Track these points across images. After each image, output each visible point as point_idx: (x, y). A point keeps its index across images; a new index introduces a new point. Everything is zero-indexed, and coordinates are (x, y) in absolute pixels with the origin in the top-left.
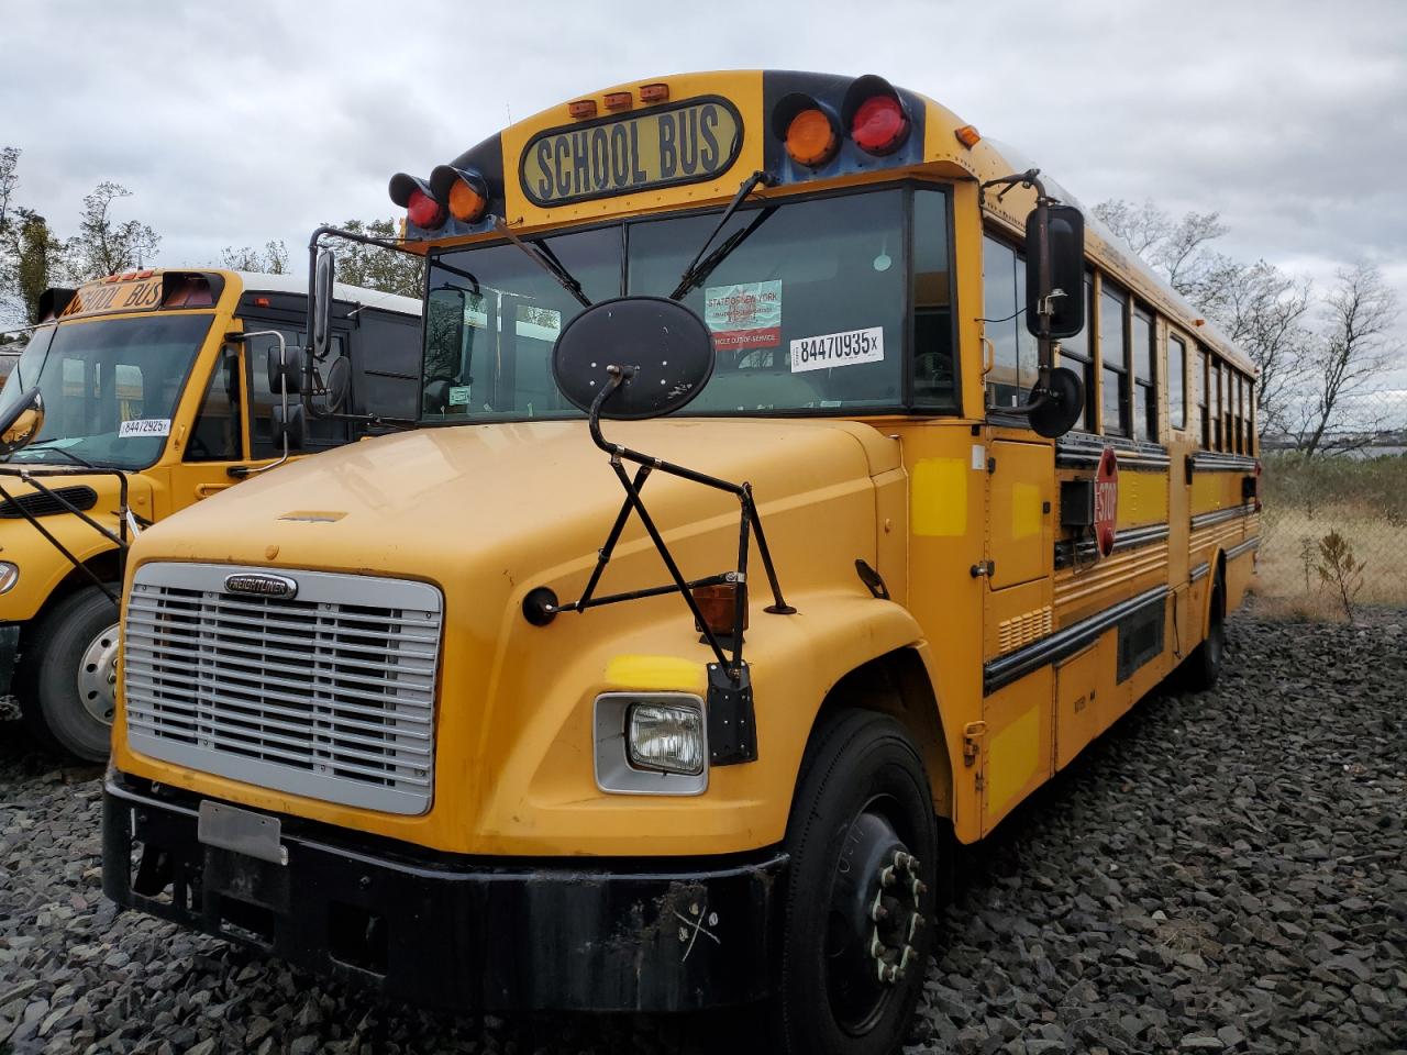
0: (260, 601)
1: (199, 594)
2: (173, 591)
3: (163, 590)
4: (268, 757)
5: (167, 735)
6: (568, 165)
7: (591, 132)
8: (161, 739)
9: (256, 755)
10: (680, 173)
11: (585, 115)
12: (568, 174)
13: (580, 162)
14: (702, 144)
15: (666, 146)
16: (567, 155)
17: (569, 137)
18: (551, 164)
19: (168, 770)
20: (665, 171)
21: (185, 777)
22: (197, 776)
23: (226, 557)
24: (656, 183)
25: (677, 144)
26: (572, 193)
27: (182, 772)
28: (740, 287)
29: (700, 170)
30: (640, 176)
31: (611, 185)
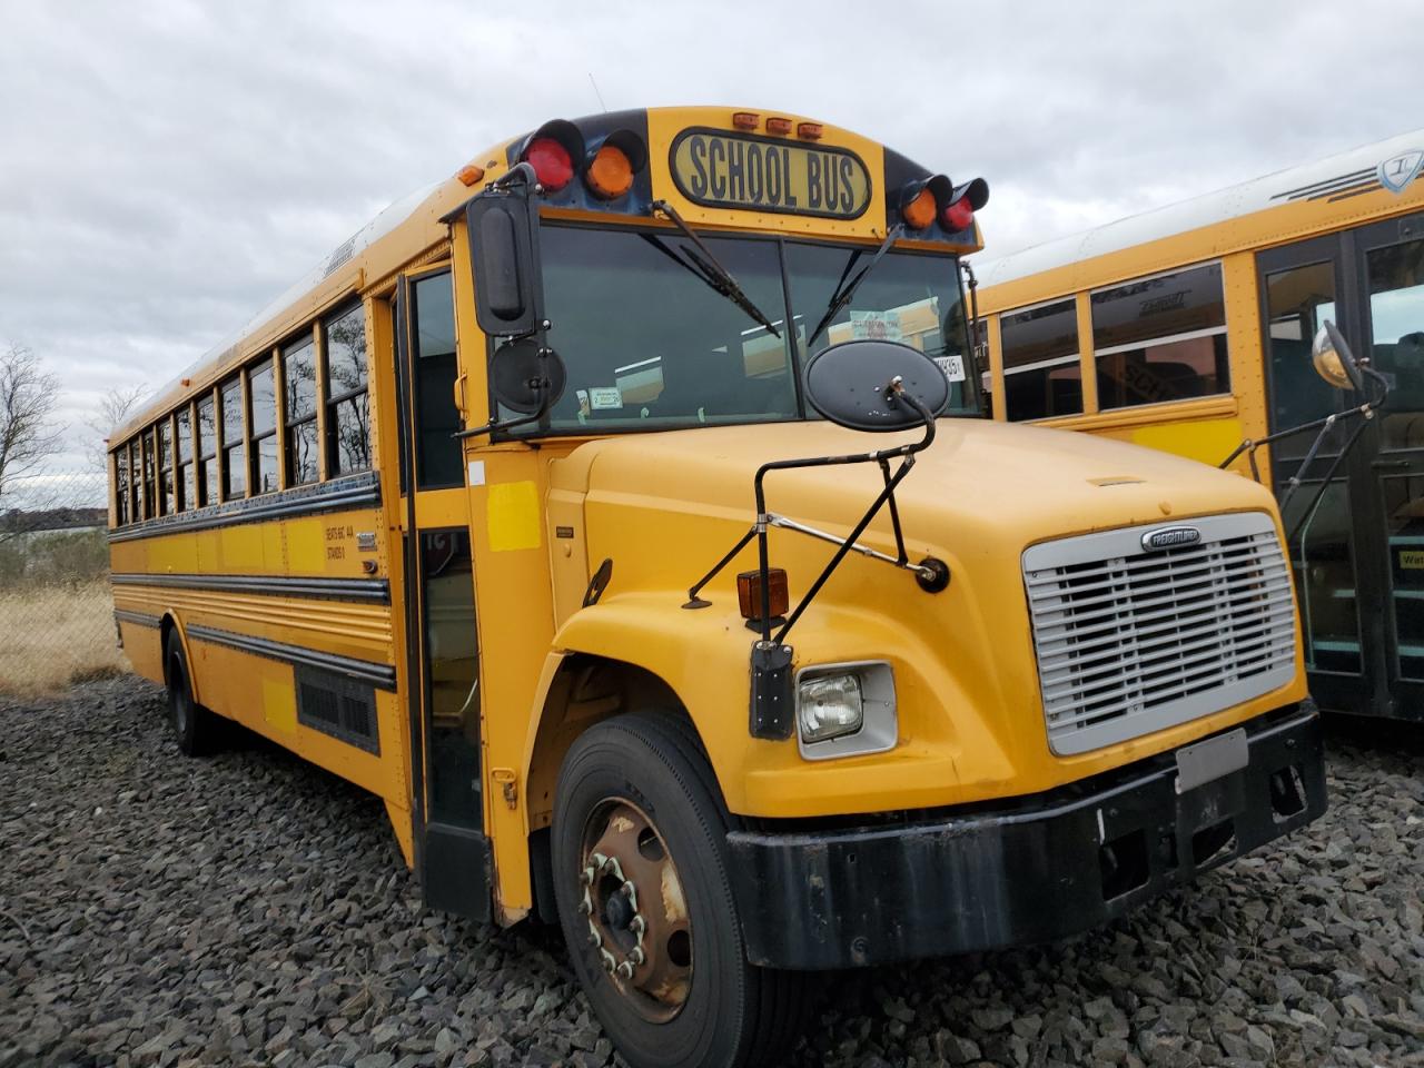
0: (1162, 554)
1: (1102, 564)
2: (1071, 569)
3: (1059, 571)
4: (1190, 692)
5: (1091, 721)
6: (723, 169)
7: (746, 145)
8: (1087, 729)
9: (1179, 695)
10: (824, 207)
11: (743, 127)
12: (723, 179)
13: (735, 171)
14: (841, 188)
15: (813, 180)
16: (722, 159)
17: (725, 142)
18: (705, 162)
19: (1106, 756)
20: (814, 202)
21: (1127, 751)
22: (1137, 744)
23: (1128, 521)
24: (803, 210)
25: (822, 180)
26: (727, 198)
27: (1121, 749)
28: (873, 313)
29: (839, 209)
30: (791, 200)
31: (765, 201)
